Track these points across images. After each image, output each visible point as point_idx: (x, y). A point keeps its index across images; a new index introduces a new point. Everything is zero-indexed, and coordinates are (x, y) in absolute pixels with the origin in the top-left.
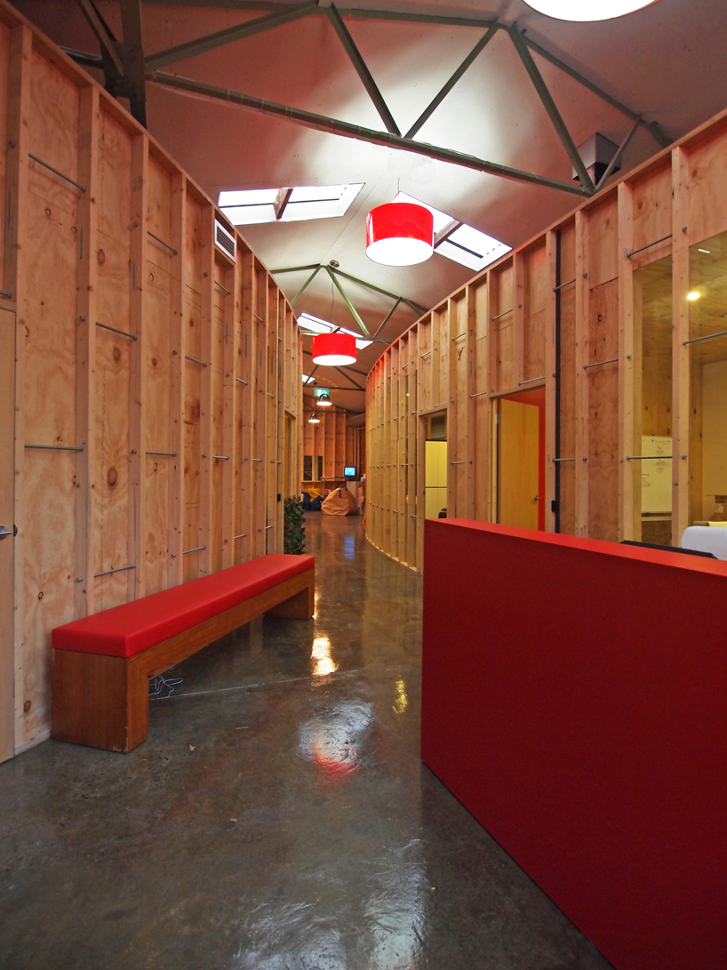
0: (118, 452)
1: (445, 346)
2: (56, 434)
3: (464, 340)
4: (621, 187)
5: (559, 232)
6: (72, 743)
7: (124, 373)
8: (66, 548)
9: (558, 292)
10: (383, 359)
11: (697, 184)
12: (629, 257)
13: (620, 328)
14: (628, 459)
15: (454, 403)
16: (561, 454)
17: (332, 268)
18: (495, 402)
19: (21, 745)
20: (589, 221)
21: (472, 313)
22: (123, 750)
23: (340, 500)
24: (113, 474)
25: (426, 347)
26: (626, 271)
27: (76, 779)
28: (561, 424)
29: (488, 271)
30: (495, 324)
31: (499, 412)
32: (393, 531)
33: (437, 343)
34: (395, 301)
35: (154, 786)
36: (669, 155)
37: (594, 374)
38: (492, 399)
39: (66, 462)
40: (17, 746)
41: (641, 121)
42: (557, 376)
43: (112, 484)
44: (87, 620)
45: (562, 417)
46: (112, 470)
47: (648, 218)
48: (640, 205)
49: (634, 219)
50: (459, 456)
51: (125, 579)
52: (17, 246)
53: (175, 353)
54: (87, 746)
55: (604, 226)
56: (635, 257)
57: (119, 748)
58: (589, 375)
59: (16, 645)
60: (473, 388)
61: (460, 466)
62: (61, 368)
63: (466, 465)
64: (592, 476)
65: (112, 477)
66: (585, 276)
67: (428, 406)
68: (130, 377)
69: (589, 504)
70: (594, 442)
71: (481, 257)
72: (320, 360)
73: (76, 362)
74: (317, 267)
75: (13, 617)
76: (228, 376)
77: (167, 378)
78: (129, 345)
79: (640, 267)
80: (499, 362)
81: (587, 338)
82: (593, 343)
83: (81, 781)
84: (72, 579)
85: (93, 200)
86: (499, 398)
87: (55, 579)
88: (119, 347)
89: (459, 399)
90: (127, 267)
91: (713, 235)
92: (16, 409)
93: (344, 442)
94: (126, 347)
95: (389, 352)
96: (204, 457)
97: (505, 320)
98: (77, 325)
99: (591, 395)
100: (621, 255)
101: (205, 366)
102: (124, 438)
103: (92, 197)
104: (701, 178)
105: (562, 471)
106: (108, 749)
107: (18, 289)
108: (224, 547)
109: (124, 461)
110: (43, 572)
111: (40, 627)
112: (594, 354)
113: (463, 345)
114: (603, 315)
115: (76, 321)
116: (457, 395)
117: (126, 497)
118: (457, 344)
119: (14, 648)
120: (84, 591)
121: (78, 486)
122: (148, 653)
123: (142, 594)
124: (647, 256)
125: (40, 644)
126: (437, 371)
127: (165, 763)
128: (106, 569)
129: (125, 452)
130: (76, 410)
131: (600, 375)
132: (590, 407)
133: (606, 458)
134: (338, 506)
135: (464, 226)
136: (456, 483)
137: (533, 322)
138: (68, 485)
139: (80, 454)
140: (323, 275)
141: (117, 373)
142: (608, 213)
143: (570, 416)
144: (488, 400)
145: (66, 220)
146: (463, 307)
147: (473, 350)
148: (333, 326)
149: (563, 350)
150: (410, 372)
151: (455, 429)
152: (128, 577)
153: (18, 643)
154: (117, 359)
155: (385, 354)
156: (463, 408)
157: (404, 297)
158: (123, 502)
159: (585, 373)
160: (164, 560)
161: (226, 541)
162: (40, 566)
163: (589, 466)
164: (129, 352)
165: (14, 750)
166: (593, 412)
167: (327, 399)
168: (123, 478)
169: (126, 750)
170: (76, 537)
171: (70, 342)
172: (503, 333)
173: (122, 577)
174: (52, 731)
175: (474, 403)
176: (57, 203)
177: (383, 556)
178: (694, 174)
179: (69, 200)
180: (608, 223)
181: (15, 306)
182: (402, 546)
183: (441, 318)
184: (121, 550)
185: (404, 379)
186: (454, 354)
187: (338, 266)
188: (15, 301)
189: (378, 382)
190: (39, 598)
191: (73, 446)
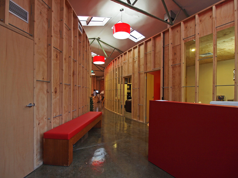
0: (57, 83)
1: (131, 60)
2: (43, 77)
3: (137, 58)
4: (182, 23)
5: (164, 33)
6: (50, 165)
7: (58, 61)
8: (45, 110)
9: (164, 47)
10: (111, 63)
11: (201, 23)
12: (183, 39)
13: (181, 56)
14: (183, 87)
15: (134, 74)
16: (164, 86)
17: (98, 39)
18: (145, 74)
19: (36, 167)
20: (172, 31)
21: (139, 52)
22: (67, 165)
23: (95, 99)
24: (56, 89)
25: (125, 60)
26: (183, 43)
27: (56, 175)
28: (164, 79)
29: (144, 42)
30: (146, 55)
31: (146, 76)
32: (115, 106)
33: (128, 59)
34: (114, 49)
35: (81, 174)
36: (195, 16)
37: (174, 67)
38: (145, 73)
39: (45, 86)
40: (35, 167)
41: (182, 9)
42: (163, 68)
43: (56, 92)
44: (51, 130)
45: (165, 77)
46: (56, 88)
47: (188, 31)
48: (186, 28)
49: (185, 31)
50: (135, 87)
51: (58, 119)
52: (34, 21)
53: (70, 57)
54: (56, 165)
55: (176, 32)
56: (185, 40)
57: (66, 165)
58: (172, 67)
59: (34, 138)
60: (139, 70)
61: (135, 89)
62: (44, 58)
63: (137, 89)
64: (173, 91)
65: (56, 90)
66: (171, 44)
67: (125, 75)
68: (60, 63)
69: (172, 98)
70: (173, 83)
71: (137, 39)
72: (95, 63)
73: (47, 57)
74: (94, 39)
75: (34, 130)
76: (80, 64)
77: (68, 64)
78: (60, 54)
79: (186, 42)
80: (147, 64)
81: (172, 59)
82: (173, 60)
83: (58, 175)
84: (46, 119)
85: (53, 11)
86: (146, 73)
87: (42, 119)
88: (57, 54)
89: (135, 73)
90: (59, 32)
91: (205, 35)
92: (34, 69)
93: (95, 84)
94: (59, 54)
95: (113, 61)
96: (75, 86)
97: (148, 54)
98: (48, 46)
99: (172, 72)
100: (182, 39)
101: (76, 61)
102: (58, 79)
103: (52, 10)
104: (202, 22)
105: (164, 90)
106: (63, 166)
107: (35, 34)
108: (79, 110)
109: (58, 86)
110: (39, 117)
111: (39, 132)
112: (173, 62)
113: (136, 60)
114: (176, 53)
115: (47, 45)
116: (134, 72)
117: (59, 96)
118: (134, 59)
119: (34, 139)
120: (50, 122)
121: (48, 92)
122: (73, 138)
123: (63, 123)
124: (188, 39)
125: (39, 138)
126: (128, 66)
127: (81, 168)
128: (55, 116)
129: (58, 83)
130: (47, 71)
131: (175, 67)
132: (172, 75)
133: (177, 87)
134: (95, 100)
135: (135, 31)
136: (134, 94)
137: (156, 54)
138: (46, 92)
139: (49, 83)
140: (96, 41)
141: (57, 61)
142: (178, 29)
143: (167, 77)
144: (144, 73)
145: (45, 16)
146: (136, 50)
147: (139, 61)
148: (95, 54)
149: (165, 62)
150: (120, 66)
151: (134, 80)
152: (59, 118)
153: (35, 138)
154: (57, 57)
155: (112, 62)
156: (136, 75)
157: (116, 48)
158: (58, 97)
159: (171, 67)
160: (67, 113)
161: (80, 108)
162: (39, 115)
163: (172, 89)
164: (60, 56)
165: (34, 168)
166: (173, 76)
167: (94, 73)
168: (58, 91)
169: (68, 165)
170: (48, 106)
171: (46, 51)
172: (148, 57)
173: (58, 118)
174: (43, 162)
175: (140, 74)
176: (43, 11)
177: (112, 112)
178: (201, 21)
179: (46, 10)
180: (177, 31)
181: (34, 39)
182: (117, 109)
183: (130, 53)
184: (58, 110)
185: (118, 68)
186: (134, 62)
187: (100, 39)
188: (34, 37)
189: (109, 69)
190: (39, 124)
191: (47, 81)
